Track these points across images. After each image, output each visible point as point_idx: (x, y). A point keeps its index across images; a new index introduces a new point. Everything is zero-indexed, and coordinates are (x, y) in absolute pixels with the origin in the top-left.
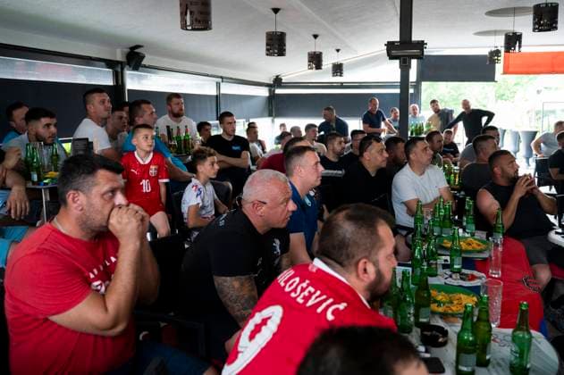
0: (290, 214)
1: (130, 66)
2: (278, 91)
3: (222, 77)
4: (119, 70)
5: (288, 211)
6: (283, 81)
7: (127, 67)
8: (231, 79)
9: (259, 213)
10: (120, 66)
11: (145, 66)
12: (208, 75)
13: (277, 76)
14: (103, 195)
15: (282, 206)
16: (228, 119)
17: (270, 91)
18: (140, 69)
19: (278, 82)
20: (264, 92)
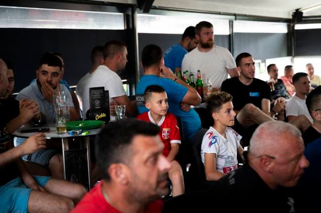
0: (301, 172)
1: (140, 9)
2: (298, 27)
3: (235, 15)
4: (130, 13)
5: (300, 168)
6: (304, 15)
7: (138, 9)
8: (246, 16)
9: (268, 169)
10: (130, 9)
11: (155, 8)
12: (220, 14)
13: (297, 10)
14: (146, 162)
15: (293, 162)
16: (245, 60)
17: (289, 27)
18: (151, 11)
19: (298, 16)
20: (282, 29)
